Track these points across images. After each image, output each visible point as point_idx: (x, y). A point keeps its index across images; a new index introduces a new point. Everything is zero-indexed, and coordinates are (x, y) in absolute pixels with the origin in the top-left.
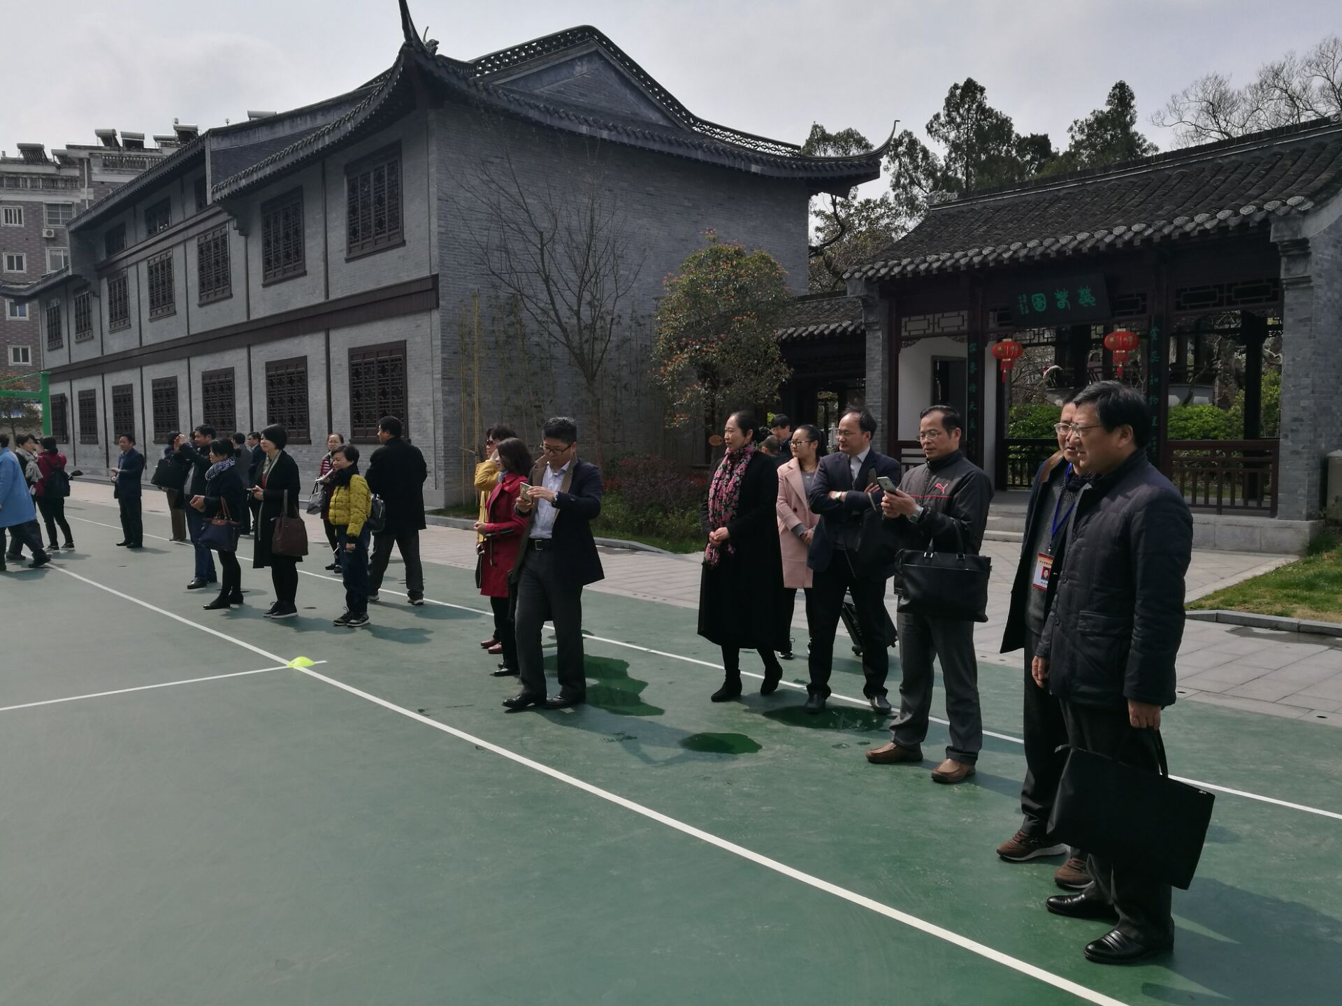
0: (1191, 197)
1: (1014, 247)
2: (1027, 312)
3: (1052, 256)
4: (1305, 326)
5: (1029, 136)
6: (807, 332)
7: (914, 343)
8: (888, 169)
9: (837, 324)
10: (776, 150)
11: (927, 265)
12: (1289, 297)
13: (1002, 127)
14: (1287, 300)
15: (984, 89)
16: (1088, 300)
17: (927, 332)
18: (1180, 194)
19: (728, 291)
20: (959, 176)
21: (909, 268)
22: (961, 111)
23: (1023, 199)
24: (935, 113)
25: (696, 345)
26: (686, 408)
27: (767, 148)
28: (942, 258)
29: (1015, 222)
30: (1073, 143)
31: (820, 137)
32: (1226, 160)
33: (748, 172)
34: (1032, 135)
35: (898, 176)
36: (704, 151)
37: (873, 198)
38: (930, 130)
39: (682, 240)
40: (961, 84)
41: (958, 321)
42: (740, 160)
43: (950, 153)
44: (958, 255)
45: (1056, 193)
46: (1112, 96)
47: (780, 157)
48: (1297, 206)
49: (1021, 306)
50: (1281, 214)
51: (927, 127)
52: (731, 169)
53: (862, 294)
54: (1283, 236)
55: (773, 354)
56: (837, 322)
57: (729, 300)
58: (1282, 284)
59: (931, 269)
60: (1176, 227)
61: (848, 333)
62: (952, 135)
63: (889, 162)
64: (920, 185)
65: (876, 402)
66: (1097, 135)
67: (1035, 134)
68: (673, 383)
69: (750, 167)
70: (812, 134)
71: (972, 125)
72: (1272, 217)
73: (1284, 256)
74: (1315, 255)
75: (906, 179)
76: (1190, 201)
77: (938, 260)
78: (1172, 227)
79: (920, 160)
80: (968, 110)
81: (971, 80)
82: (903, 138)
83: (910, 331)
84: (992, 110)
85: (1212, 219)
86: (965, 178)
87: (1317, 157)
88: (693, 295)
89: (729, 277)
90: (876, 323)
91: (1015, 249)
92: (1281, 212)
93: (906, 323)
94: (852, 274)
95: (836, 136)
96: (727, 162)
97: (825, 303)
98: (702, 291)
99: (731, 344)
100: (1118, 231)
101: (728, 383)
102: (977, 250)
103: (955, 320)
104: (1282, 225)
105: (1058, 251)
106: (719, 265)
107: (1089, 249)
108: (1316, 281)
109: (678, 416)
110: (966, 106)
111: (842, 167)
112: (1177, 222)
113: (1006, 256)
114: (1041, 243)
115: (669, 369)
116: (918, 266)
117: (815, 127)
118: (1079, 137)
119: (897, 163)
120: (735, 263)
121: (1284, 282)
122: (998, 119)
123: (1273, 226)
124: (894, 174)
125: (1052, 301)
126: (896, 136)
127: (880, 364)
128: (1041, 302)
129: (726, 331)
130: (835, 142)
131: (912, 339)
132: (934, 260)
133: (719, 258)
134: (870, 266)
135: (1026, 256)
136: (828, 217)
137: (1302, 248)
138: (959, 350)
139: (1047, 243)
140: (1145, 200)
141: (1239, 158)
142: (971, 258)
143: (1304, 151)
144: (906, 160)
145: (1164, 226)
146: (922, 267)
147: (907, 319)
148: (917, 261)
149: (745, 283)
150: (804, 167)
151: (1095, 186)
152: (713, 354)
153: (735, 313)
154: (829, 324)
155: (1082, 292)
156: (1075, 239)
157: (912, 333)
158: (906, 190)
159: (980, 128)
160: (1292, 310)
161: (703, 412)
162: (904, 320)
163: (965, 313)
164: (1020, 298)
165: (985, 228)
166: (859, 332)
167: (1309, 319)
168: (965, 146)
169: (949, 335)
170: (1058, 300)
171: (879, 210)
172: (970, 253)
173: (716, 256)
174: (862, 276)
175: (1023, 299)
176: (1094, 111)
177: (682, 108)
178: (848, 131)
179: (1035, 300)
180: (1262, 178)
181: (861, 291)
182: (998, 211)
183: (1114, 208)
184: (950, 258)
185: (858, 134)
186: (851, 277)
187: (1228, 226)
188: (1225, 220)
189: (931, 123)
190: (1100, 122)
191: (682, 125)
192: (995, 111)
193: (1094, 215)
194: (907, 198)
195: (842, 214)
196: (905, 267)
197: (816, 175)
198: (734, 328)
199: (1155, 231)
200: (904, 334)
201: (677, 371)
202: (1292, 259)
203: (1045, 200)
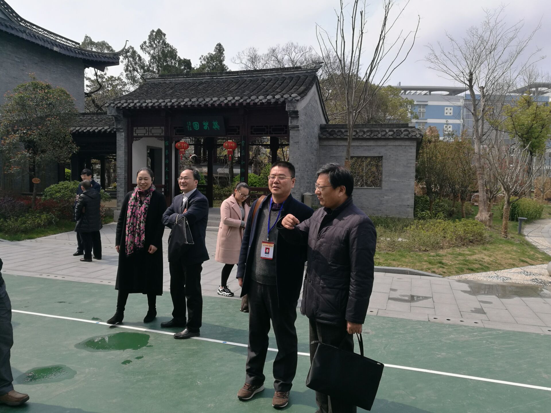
0: (255, 89)
1: (186, 100)
2: (191, 129)
3: (202, 106)
4: (297, 144)
5: (183, 59)
6: (87, 130)
7: (140, 139)
8: (123, 62)
9: (102, 128)
10: (67, 43)
11: (146, 104)
12: (292, 133)
13: (172, 53)
14: (291, 134)
15: (166, 35)
16: (216, 127)
17: (146, 135)
18: (251, 88)
19: (42, 105)
20: (155, 70)
21: (138, 105)
22: (156, 42)
23: (187, 81)
24: (144, 41)
25: (24, 130)
26: (18, 163)
27: (62, 41)
28: (153, 102)
29: (185, 90)
30: (201, 64)
31: (88, 42)
32: (266, 77)
33: (52, 50)
34: (184, 59)
35: (127, 66)
36: (27, 35)
37: (115, 76)
38: (142, 47)
39: (14, 78)
40: (156, 30)
41: (160, 131)
42: (47, 43)
43: (151, 59)
44: (160, 101)
45: (201, 80)
46: (216, 48)
47: (69, 46)
48: (295, 97)
49: (188, 127)
50: (290, 100)
51: (141, 46)
52: (42, 47)
53: (115, 114)
54: (290, 109)
55: (69, 139)
56: (102, 126)
57: (43, 109)
58: (289, 128)
59: (148, 106)
60: (252, 100)
61: (107, 132)
62: (152, 52)
63: (123, 59)
64: (137, 71)
65: (122, 165)
66: (210, 63)
67: (185, 58)
68: (9, 149)
69: (53, 48)
70: (85, 40)
71: (160, 49)
72: (286, 101)
73: (290, 117)
74: (300, 118)
75: (131, 68)
76: (255, 91)
77: (151, 102)
78: (250, 100)
79: (137, 60)
80: (159, 42)
81: (160, 30)
82: (130, 49)
83: (137, 134)
84: (169, 44)
85: (265, 99)
86: (157, 71)
87: (298, 81)
88: (22, 104)
89: (43, 98)
90: (121, 129)
91: (185, 101)
92: (290, 99)
93: (136, 130)
94: (110, 104)
95: (97, 43)
96: (41, 43)
97: (95, 117)
98: (27, 103)
99: (45, 132)
100: (230, 98)
101: (43, 152)
102: (169, 100)
103: (158, 131)
104: (290, 104)
105: (205, 104)
106: (37, 91)
107: (218, 105)
108: (300, 128)
109: (13, 167)
110: (158, 40)
111: (101, 57)
112: (253, 98)
113: (182, 104)
114: (198, 100)
115: (7, 141)
116: (142, 104)
117: (87, 37)
118: (204, 62)
119: (127, 60)
120: (46, 91)
121: (290, 127)
122: (171, 49)
123: (287, 104)
124: (125, 64)
125: (201, 126)
126: (126, 48)
127: (124, 148)
128: (197, 126)
129: (42, 125)
130: (96, 46)
131: (139, 138)
132: (149, 102)
133: (37, 88)
134: (118, 101)
135: (191, 105)
136: (92, 81)
137: (295, 114)
138: (161, 144)
139: (200, 100)
140: (238, 88)
141: (270, 77)
142: (167, 103)
143: (293, 78)
144: (131, 59)
145: (247, 99)
146: (144, 105)
147: (136, 128)
148: (142, 102)
149: (52, 102)
150: (82, 53)
151: (217, 80)
152: (34, 135)
153: (47, 116)
154: (98, 127)
155: (214, 123)
156: (212, 100)
157: (139, 135)
158: (131, 73)
159: (163, 51)
160: (292, 138)
161: (27, 165)
162: (135, 128)
163: (163, 128)
164: (188, 123)
165: (171, 91)
166: (113, 132)
167: (298, 142)
168: (157, 58)
169: (156, 137)
170: (204, 126)
171: (117, 81)
172: (166, 101)
173: (36, 86)
174: (115, 106)
175: (189, 124)
176: (209, 53)
177: (13, 12)
178: (103, 42)
179: (194, 125)
180: (280, 85)
181: (114, 112)
182: (177, 84)
183: (226, 89)
184: (157, 102)
185: (108, 44)
186: (109, 106)
187: (271, 102)
188: (270, 100)
189: (142, 45)
190: (211, 58)
191: (13, 20)
192: (170, 45)
193: (218, 91)
194: (131, 77)
195: (100, 80)
196: (136, 104)
197: (88, 58)
198: (47, 124)
199: (244, 101)
200: (135, 135)
201: (12, 143)
202: (293, 118)
203: (197, 82)
